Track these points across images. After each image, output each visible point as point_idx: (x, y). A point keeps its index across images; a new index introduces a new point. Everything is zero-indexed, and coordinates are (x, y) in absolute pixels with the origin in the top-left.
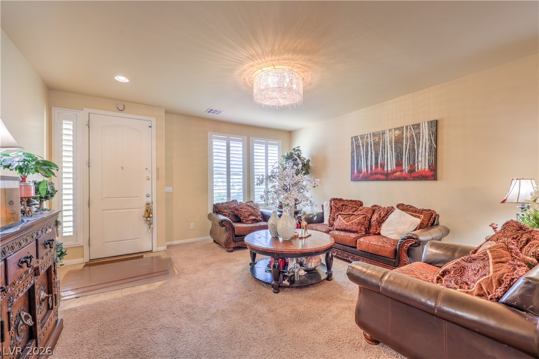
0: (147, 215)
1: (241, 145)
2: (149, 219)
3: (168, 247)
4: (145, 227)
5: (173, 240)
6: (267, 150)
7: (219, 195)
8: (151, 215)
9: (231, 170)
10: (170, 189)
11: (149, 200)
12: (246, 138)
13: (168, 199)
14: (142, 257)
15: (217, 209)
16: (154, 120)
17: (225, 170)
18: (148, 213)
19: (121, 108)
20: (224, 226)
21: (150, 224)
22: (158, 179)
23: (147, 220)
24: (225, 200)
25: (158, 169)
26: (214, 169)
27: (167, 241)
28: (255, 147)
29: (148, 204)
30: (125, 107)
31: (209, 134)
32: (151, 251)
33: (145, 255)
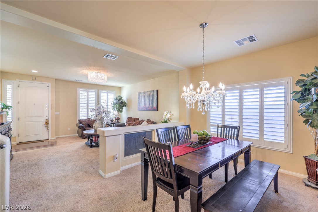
0: (46, 124)
1: (94, 94)
2: (47, 126)
3: (56, 138)
4: (45, 129)
5: (59, 135)
6: (108, 96)
7: (83, 116)
8: (48, 124)
9: (89, 104)
10: (58, 113)
11: (47, 118)
12: (97, 90)
13: (57, 118)
14: (44, 141)
15: (80, 122)
16: (50, 84)
17: (86, 104)
18: (47, 124)
19: (34, 79)
20: (81, 128)
21: (48, 128)
22: (51, 109)
23: (46, 126)
24: (86, 118)
25: (52, 105)
26: (80, 104)
27: (56, 136)
28: (101, 94)
29: (47, 120)
30: (36, 79)
31: (78, 89)
32: (48, 140)
33: (45, 141)
